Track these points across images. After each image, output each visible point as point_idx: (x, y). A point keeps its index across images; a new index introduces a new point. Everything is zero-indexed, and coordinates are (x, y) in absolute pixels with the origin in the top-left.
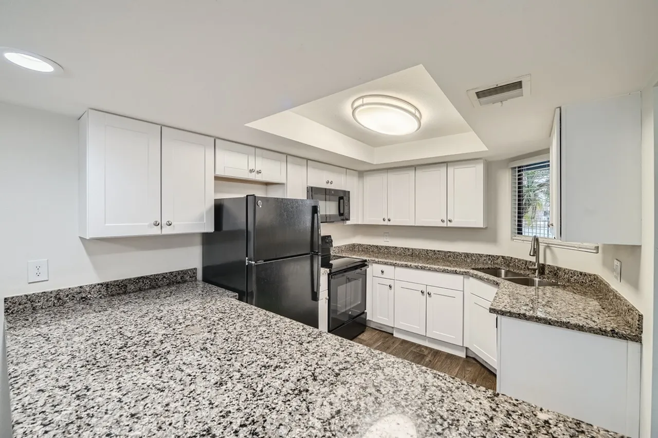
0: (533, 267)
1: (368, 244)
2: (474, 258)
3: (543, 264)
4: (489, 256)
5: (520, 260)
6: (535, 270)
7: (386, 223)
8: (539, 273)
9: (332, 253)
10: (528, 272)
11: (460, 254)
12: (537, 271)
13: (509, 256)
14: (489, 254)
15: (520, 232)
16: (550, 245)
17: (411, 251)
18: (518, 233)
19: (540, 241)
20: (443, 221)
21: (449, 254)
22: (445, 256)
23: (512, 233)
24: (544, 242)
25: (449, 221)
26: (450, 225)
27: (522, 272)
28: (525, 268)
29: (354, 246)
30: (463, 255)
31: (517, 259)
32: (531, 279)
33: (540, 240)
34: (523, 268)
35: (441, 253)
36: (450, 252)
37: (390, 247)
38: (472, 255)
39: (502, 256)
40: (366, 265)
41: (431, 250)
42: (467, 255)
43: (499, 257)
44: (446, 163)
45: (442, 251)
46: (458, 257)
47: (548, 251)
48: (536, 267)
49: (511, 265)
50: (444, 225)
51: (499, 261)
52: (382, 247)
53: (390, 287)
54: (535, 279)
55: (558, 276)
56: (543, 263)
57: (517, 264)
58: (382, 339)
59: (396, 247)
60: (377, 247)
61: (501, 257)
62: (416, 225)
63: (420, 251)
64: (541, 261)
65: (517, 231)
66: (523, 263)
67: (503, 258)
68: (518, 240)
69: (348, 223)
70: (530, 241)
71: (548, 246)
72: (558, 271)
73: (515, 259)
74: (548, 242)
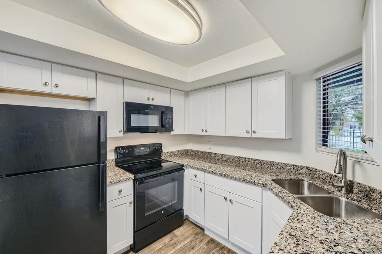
0: (339, 184)
1: (197, 150)
2: (279, 167)
3: (351, 181)
4: (294, 165)
5: (324, 173)
6: (341, 187)
7: (204, 133)
8: (347, 191)
9: (163, 157)
10: (333, 189)
11: (267, 163)
12: (344, 189)
13: (313, 167)
14: (293, 164)
15: (325, 143)
16: (360, 160)
17: (227, 157)
18: (324, 145)
19: (347, 155)
20: (248, 132)
21: (257, 162)
22: (254, 163)
23: (317, 144)
24: (353, 156)
25: (254, 132)
26: (254, 135)
27: (326, 187)
28: (330, 182)
29: (187, 151)
30: (269, 163)
31: (322, 171)
32: (336, 198)
33: (348, 153)
34: (328, 181)
35: (250, 160)
36: (258, 160)
37: (212, 153)
38: (278, 164)
39: (307, 167)
40: (183, 169)
41: (243, 158)
42: (273, 164)
43: (303, 167)
44: (251, 77)
45: (251, 159)
46: (265, 165)
47: (357, 167)
48: (343, 184)
49: (315, 176)
50: (249, 135)
51: (303, 171)
52: (206, 152)
53: (201, 190)
54: (341, 198)
55: (370, 198)
56: (351, 179)
57: (321, 177)
58: (193, 235)
59: (216, 154)
60: (202, 152)
61: (305, 169)
62: (227, 136)
63: (234, 158)
64: (349, 177)
65: (322, 143)
66: (328, 176)
67: (307, 169)
68: (323, 151)
69: (172, 133)
70: (335, 154)
71: (358, 161)
72: (371, 192)
73: (320, 171)
74: (357, 157)
